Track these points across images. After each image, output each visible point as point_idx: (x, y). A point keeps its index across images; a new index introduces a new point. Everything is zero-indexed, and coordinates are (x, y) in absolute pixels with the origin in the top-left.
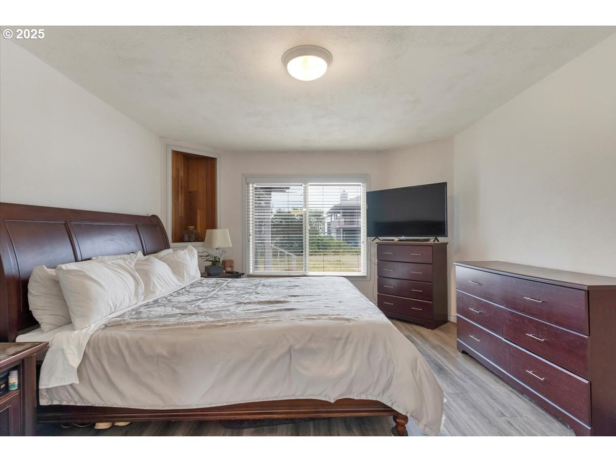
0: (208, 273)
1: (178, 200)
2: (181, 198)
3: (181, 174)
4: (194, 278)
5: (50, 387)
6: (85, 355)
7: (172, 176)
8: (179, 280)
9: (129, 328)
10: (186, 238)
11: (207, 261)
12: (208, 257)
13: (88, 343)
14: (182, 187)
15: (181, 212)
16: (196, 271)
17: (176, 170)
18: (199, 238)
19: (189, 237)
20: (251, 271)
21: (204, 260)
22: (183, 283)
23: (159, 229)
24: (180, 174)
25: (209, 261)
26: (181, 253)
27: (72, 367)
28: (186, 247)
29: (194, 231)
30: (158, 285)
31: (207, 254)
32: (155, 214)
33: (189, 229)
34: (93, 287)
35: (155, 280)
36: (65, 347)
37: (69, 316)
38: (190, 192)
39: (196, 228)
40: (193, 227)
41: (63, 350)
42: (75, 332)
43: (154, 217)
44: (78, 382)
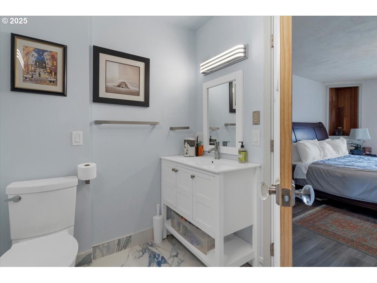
0: (352, 152)
1: (332, 113)
2: (334, 113)
4: (345, 153)
5: (297, 178)
6: (308, 171)
8: (337, 153)
9: (322, 165)
10: (337, 133)
11: (351, 146)
12: (352, 145)
13: (309, 167)
14: (334, 106)
15: (334, 119)
16: (346, 151)
17: (331, 98)
18: (346, 134)
19: (339, 133)
22: (339, 155)
23: (323, 128)
24: (333, 99)
25: (353, 146)
26: (337, 141)
27: (305, 174)
28: (339, 138)
29: (342, 130)
30: (328, 153)
31: (352, 143)
32: (320, 122)
33: (338, 128)
34: (308, 150)
35: (326, 151)
36: (301, 167)
37: (300, 158)
38: (339, 108)
39: (343, 128)
40: (341, 127)
41: (300, 168)
42: (303, 163)
43: (320, 123)
44: (306, 178)
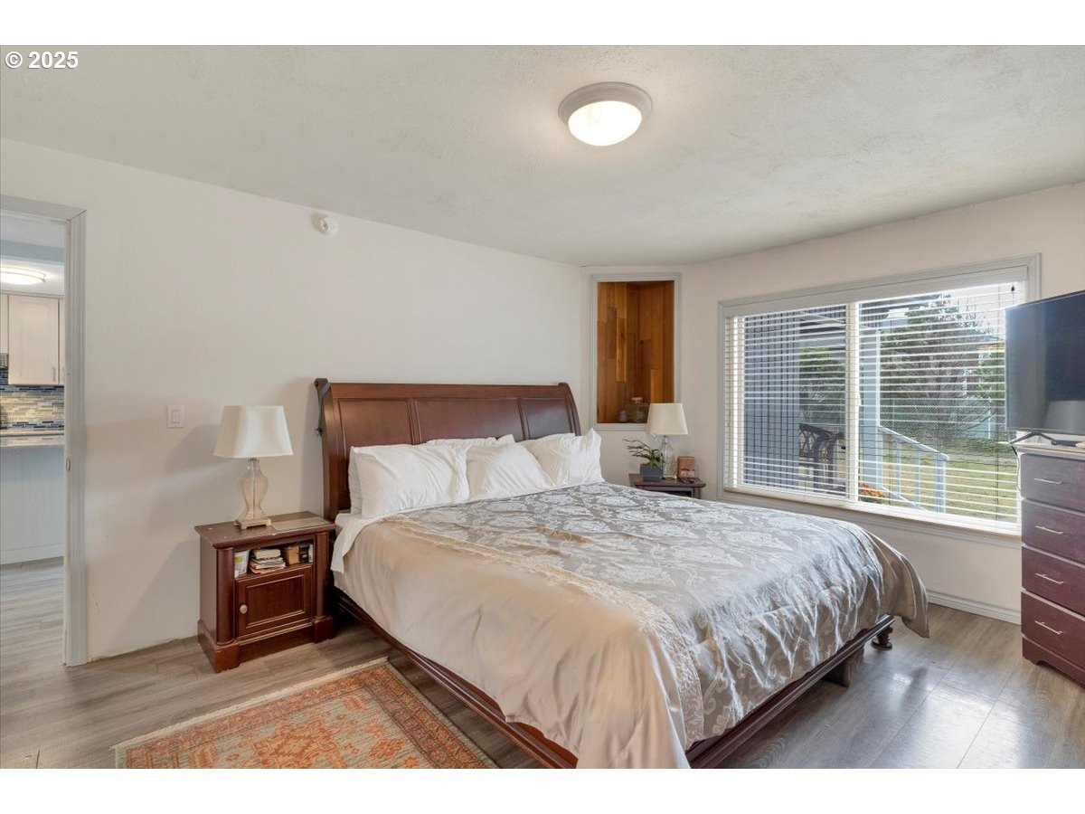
1: (614, 357)
2: (621, 355)
3: (622, 314)
7: (598, 322)
10: (623, 417)
14: (622, 337)
15: (621, 376)
16: (590, 471)
17: (608, 311)
20: (735, 482)
21: (632, 453)
24: (619, 315)
27: (342, 555)
29: (642, 405)
32: (563, 381)
33: (634, 401)
38: (642, 342)
39: (646, 400)
40: (640, 399)
42: (361, 520)
43: (562, 385)
